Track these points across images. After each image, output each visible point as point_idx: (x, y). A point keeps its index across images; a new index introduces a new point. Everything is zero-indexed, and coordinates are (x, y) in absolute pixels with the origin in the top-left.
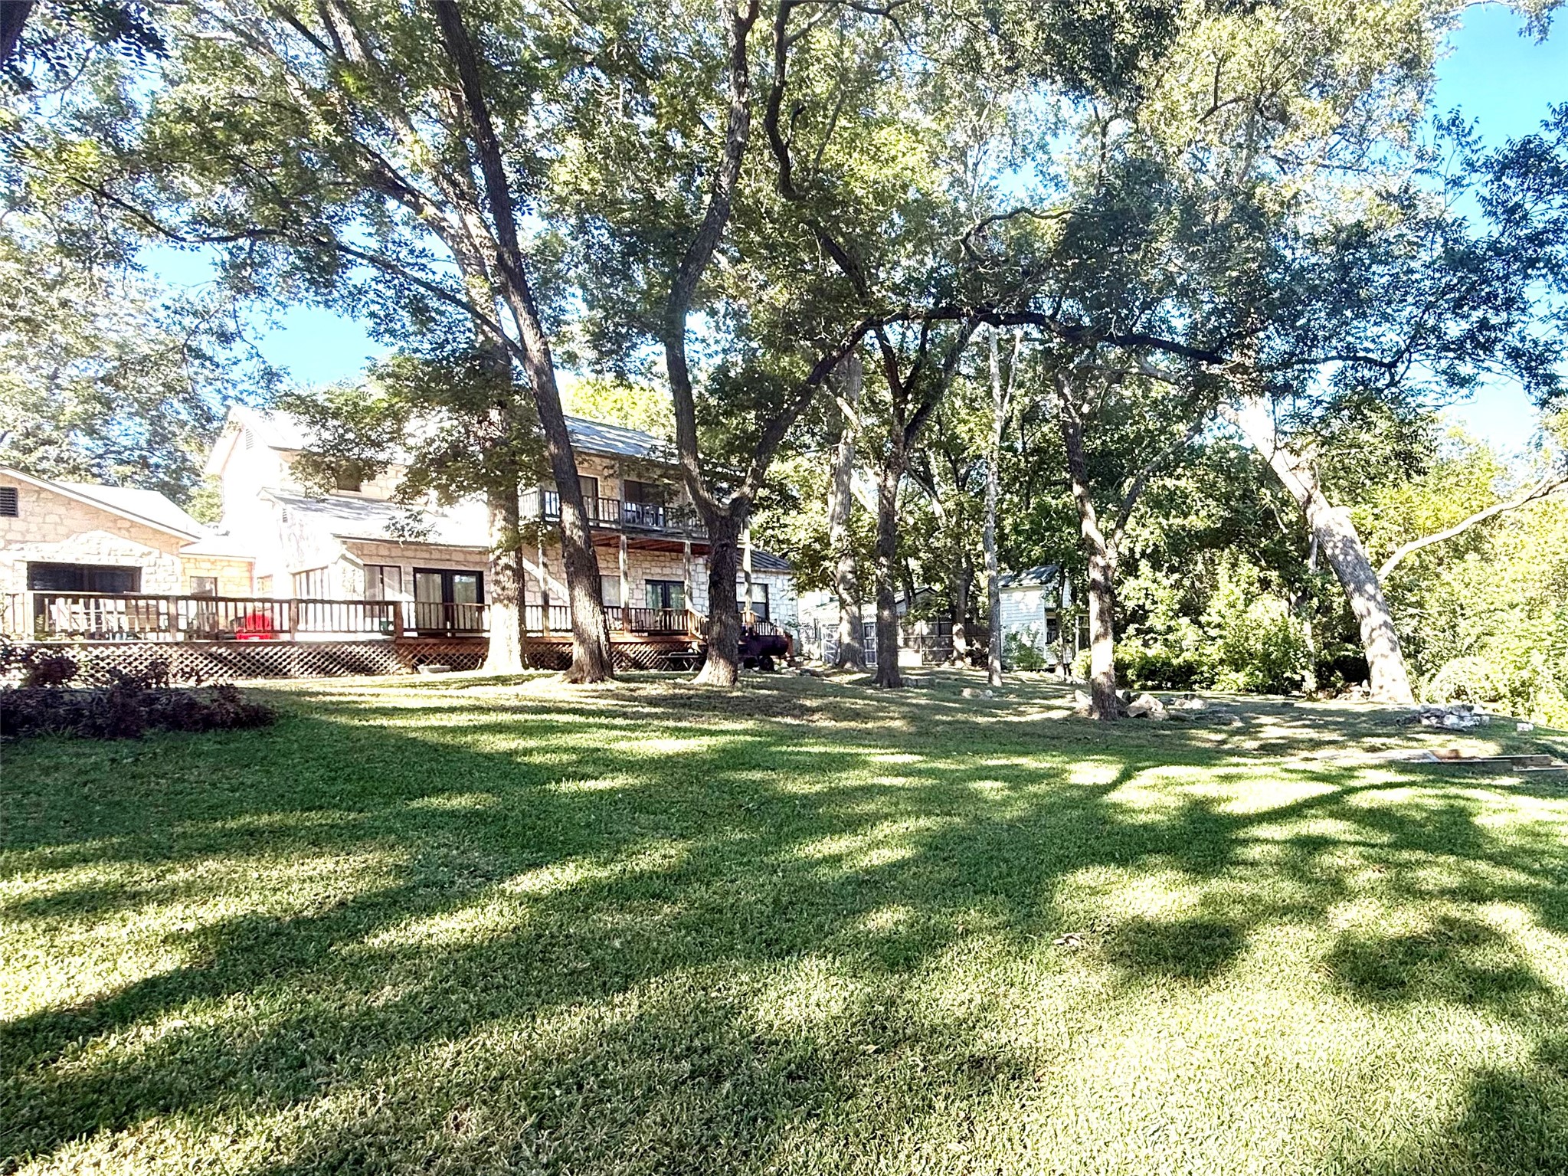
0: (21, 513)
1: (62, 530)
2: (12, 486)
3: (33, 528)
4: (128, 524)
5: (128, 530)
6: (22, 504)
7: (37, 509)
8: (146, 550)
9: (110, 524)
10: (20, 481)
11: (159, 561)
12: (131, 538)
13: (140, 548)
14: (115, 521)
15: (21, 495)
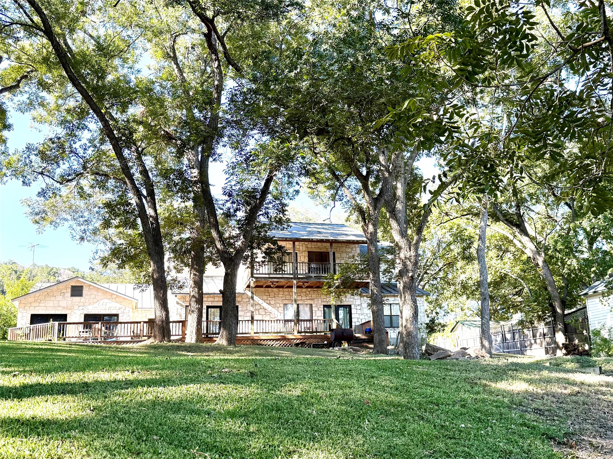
0: (84, 295)
1: (95, 301)
2: (82, 285)
3: (87, 301)
4: (115, 296)
5: (115, 299)
6: (85, 292)
7: (89, 293)
8: (121, 306)
9: (110, 297)
10: (84, 283)
11: (124, 311)
12: (116, 302)
13: (118, 306)
14: (111, 296)
15: (84, 288)
